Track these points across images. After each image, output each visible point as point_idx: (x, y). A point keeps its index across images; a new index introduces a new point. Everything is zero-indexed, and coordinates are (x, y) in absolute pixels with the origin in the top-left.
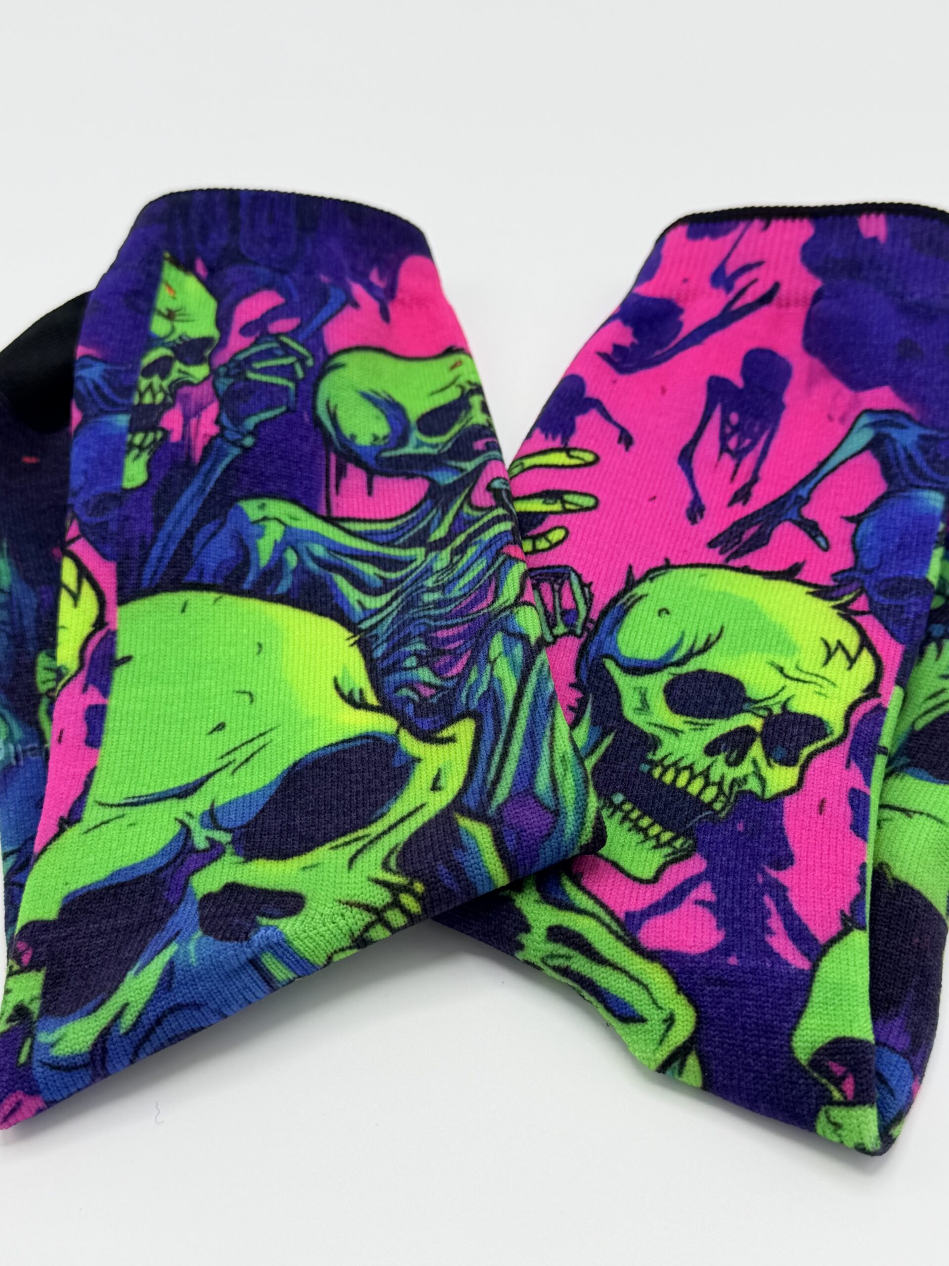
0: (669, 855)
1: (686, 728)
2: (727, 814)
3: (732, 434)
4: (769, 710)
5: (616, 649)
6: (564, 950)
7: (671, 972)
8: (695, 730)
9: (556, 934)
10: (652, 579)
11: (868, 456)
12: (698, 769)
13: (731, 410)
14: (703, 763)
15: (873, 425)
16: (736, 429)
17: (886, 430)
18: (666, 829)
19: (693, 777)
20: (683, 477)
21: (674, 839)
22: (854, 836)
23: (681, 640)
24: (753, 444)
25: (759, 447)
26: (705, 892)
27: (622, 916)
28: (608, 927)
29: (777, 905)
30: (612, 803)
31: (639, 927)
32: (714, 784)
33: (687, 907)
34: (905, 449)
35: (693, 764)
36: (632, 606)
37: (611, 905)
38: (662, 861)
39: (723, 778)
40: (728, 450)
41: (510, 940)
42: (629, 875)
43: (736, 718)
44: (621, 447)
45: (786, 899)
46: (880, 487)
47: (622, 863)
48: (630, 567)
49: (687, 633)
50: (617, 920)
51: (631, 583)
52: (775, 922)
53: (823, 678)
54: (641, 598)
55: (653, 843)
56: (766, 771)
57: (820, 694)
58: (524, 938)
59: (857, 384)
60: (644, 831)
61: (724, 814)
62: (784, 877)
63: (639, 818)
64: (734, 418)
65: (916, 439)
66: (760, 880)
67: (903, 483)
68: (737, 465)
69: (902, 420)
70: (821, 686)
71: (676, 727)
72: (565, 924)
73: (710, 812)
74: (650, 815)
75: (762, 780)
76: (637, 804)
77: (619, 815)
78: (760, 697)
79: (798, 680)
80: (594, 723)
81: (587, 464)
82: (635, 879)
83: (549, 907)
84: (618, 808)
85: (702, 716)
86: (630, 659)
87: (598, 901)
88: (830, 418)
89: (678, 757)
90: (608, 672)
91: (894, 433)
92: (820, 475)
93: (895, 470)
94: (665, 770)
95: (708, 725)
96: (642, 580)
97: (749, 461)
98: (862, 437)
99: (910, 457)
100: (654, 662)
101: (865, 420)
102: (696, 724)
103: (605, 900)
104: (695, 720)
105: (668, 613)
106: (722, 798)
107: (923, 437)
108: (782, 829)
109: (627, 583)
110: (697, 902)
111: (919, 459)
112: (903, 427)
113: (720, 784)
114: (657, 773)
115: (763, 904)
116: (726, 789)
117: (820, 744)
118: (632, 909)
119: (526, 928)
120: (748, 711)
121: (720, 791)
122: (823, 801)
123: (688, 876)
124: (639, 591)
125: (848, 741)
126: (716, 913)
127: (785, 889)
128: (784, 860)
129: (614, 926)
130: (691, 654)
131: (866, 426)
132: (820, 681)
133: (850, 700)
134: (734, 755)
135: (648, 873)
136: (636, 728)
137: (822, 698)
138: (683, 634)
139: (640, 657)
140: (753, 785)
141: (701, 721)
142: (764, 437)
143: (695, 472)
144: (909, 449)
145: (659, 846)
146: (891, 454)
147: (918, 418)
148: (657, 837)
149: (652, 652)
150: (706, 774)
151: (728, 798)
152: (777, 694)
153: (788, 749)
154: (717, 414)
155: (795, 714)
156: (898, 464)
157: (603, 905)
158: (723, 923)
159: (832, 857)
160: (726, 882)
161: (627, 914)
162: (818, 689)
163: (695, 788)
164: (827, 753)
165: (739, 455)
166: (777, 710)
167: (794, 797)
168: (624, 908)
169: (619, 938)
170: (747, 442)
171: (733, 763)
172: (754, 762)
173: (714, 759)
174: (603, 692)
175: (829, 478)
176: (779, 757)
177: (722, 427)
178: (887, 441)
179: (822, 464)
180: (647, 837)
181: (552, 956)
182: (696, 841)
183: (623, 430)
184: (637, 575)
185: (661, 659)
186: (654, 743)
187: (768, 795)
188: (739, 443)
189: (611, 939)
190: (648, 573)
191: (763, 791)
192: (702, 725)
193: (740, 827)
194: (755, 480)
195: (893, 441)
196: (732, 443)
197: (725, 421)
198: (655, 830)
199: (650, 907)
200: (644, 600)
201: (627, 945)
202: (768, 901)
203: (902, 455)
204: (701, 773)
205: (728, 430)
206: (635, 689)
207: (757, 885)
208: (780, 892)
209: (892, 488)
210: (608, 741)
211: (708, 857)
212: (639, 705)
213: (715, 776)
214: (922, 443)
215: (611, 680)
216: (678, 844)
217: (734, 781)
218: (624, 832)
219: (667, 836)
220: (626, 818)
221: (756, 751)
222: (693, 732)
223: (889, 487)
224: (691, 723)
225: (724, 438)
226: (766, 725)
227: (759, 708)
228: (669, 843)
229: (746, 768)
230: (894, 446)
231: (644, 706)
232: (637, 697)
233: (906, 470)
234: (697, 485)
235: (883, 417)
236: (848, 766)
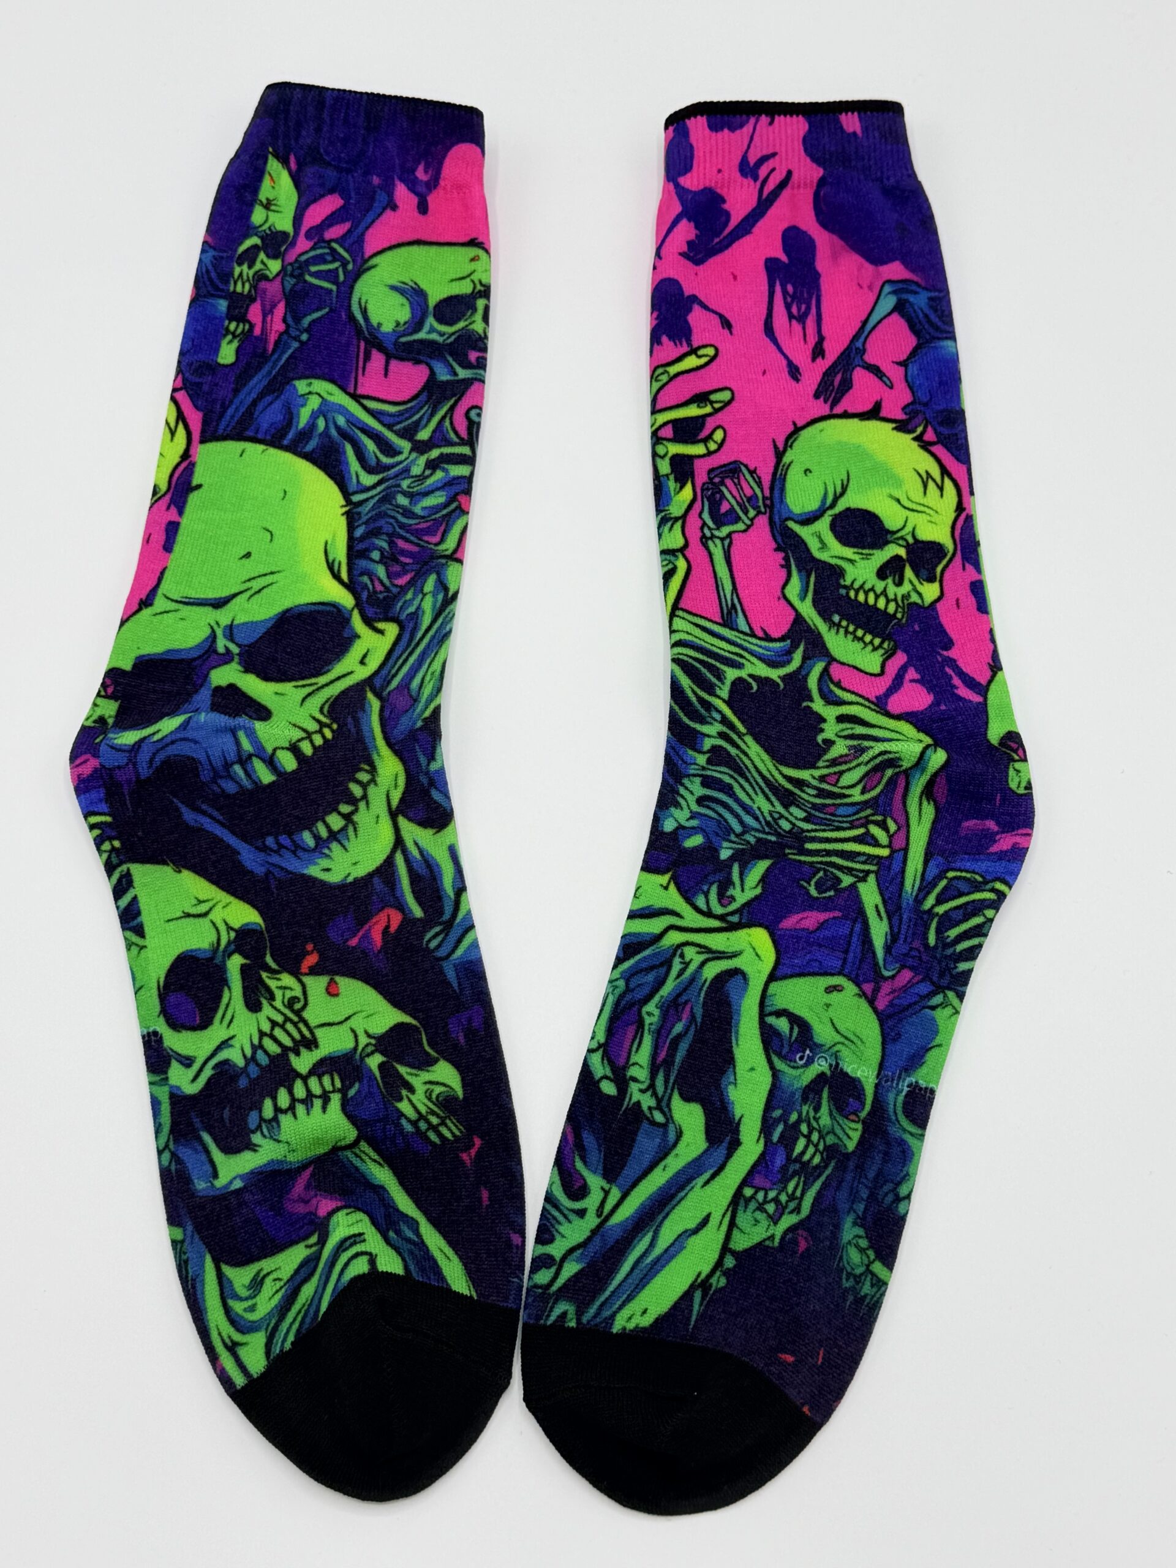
0: (884, 654)
1: (856, 557)
2: (907, 621)
3: (792, 302)
4: (906, 540)
5: (790, 511)
6: (849, 726)
7: (911, 723)
8: (863, 559)
9: (841, 719)
10: (791, 447)
11: (895, 316)
12: (879, 590)
13: (787, 282)
14: (880, 586)
15: (894, 292)
16: (793, 297)
17: (904, 296)
18: (875, 636)
19: (877, 597)
20: (772, 347)
21: (882, 643)
22: (981, 614)
23: (826, 489)
24: (808, 308)
25: (814, 310)
26: (912, 674)
27: (874, 700)
28: (869, 708)
29: (954, 671)
30: (834, 624)
31: (886, 704)
32: (892, 600)
33: (907, 685)
34: (922, 310)
35: (873, 587)
36: (786, 474)
37: (864, 694)
38: (881, 659)
39: (895, 595)
40: (794, 317)
41: (816, 728)
42: (866, 673)
43: (886, 548)
44: (726, 331)
45: (957, 666)
46: (912, 341)
47: (859, 666)
48: (774, 441)
49: (828, 483)
50: (872, 703)
51: (779, 455)
52: (956, 681)
53: (928, 507)
54: (789, 465)
55: (870, 648)
56: (920, 588)
57: (931, 522)
58: (824, 726)
59: (877, 260)
60: (861, 639)
61: (904, 620)
62: (952, 654)
63: (855, 631)
64: (790, 288)
65: (927, 301)
66: (940, 659)
67: (928, 337)
68: (804, 328)
69: (914, 287)
70: (929, 515)
71: (849, 557)
72: (845, 713)
73: (896, 621)
74: (861, 628)
75: (920, 594)
76: (850, 620)
77: (842, 631)
78: (895, 529)
79: (913, 510)
80: (799, 571)
81: (713, 359)
82: (871, 675)
83: (832, 707)
84: (839, 625)
85: (863, 548)
86: (801, 515)
87: (857, 694)
88: (861, 287)
89: (861, 583)
90: (792, 530)
91: (911, 298)
92: (866, 333)
93: (918, 327)
94: (857, 592)
95: (870, 555)
96: (785, 451)
97: (810, 322)
98: (888, 303)
99: (926, 316)
100: (816, 511)
101: (887, 289)
102: (862, 554)
103: (860, 693)
104: (860, 551)
105: (810, 472)
106: (900, 610)
107: (931, 299)
108: (942, 626)
109: (777, 457)
110: (912, 681)
111: (933, 317)
112: (916, 293)
113: (895, 600)
114: (852, 594)
115: (946, 673)
116: (900, 603)
117: (944, 562)
118: (878, 694)
119: (824, 720)
120: (891, 542)
121: (898, 605)
122: (957, 600)
123: (899, 666)
124: (786, 459)
125: (959, 552)
126: (923, 685)
127: (955, 661)
128: (948, 644)
129: (872, 706)
130: (836, 499)
131: (889, 293)
132: (926, 509)
133: (950, 522)
134: (897, 577)
135: (876, 669)
136: (825, 563)
137: (934, 525)
138: (825, 483)
139: (806, 511)
140: (915, 598)
141: (864, 551)
142: (814, 302)
143: (779, 341)
144: (924, 309)
145: (875, 649)
146: (913, 315)
147: (923, 284)
148: (871, 642)
149: (813, 505)
150: (884, 592)
151: (903, 608)
152: (904, 526)
153: (928, 570)
154: (778, 288)
155: (923, 542)
156: (920, 322)
157: (861, 696)
158: (930, 689)
159: (973, 634)
160: (922, 665)
161: (877, 697)
162: (929, 518)
163: (881, 603)
164: (950, 566)
165: (802, 319)
166: (911, 540)
167: (941, 602)
168: (873, 695)
169: (877, 712)
170: (803, 307)
171: (899, 583)
172: (911, 582)
173: (885, 582)
174: (795, 546)
175: (873, 334)
176: (925, 577)
177: (785, 299)
178: (907, 304)
179: (865, 322)
180: (866, 644)
181: (843, 730)
182: (895, 642)
183: (721, 316)
184: (781, 447)
185: (820, 508)
186: (839, 572)
187: (927, 603)
188: (799, 309)
189: (874, 714)
190: (787, 440)
191: (923, 602)
192: (867, 555)
193: (917, 628)
194: (821, 339)
195: (912, 305)
196: (794, 310)
197: (785, 292)
198: (868, 638)
199: (887, 690)
200: (792, 466)
201: (883, 714)
202: (947, 669)
203: (921, 315)
204: (882, 593)
205: (789, 299)
206: (813, 534)
207: (939, 663)
208: (952, 663)
209: (921, 341)
210: (812, 579)
211: (905, 651)
212: (820, 546)
213: (891, 596)
214: (931, 303)
215: (796, 536)
216: (886, 645)
217: (903, 596)
218: (850, 643)
219: (877, 641)
220: (847, 632)
221: (909, 573)
222: (863, 562)
223: (919, 340)
224: (858, 553)
225: (788, 307)
226: (908, 553)
227: (898, 539)
228: (880, 646)
229: (906, 588)
230: (913, 308)
231: (824, 546)
232: (816, 540)
233: (926, 326)
234: (785, 351)
235: (900, 286)
236: (964, 569)
